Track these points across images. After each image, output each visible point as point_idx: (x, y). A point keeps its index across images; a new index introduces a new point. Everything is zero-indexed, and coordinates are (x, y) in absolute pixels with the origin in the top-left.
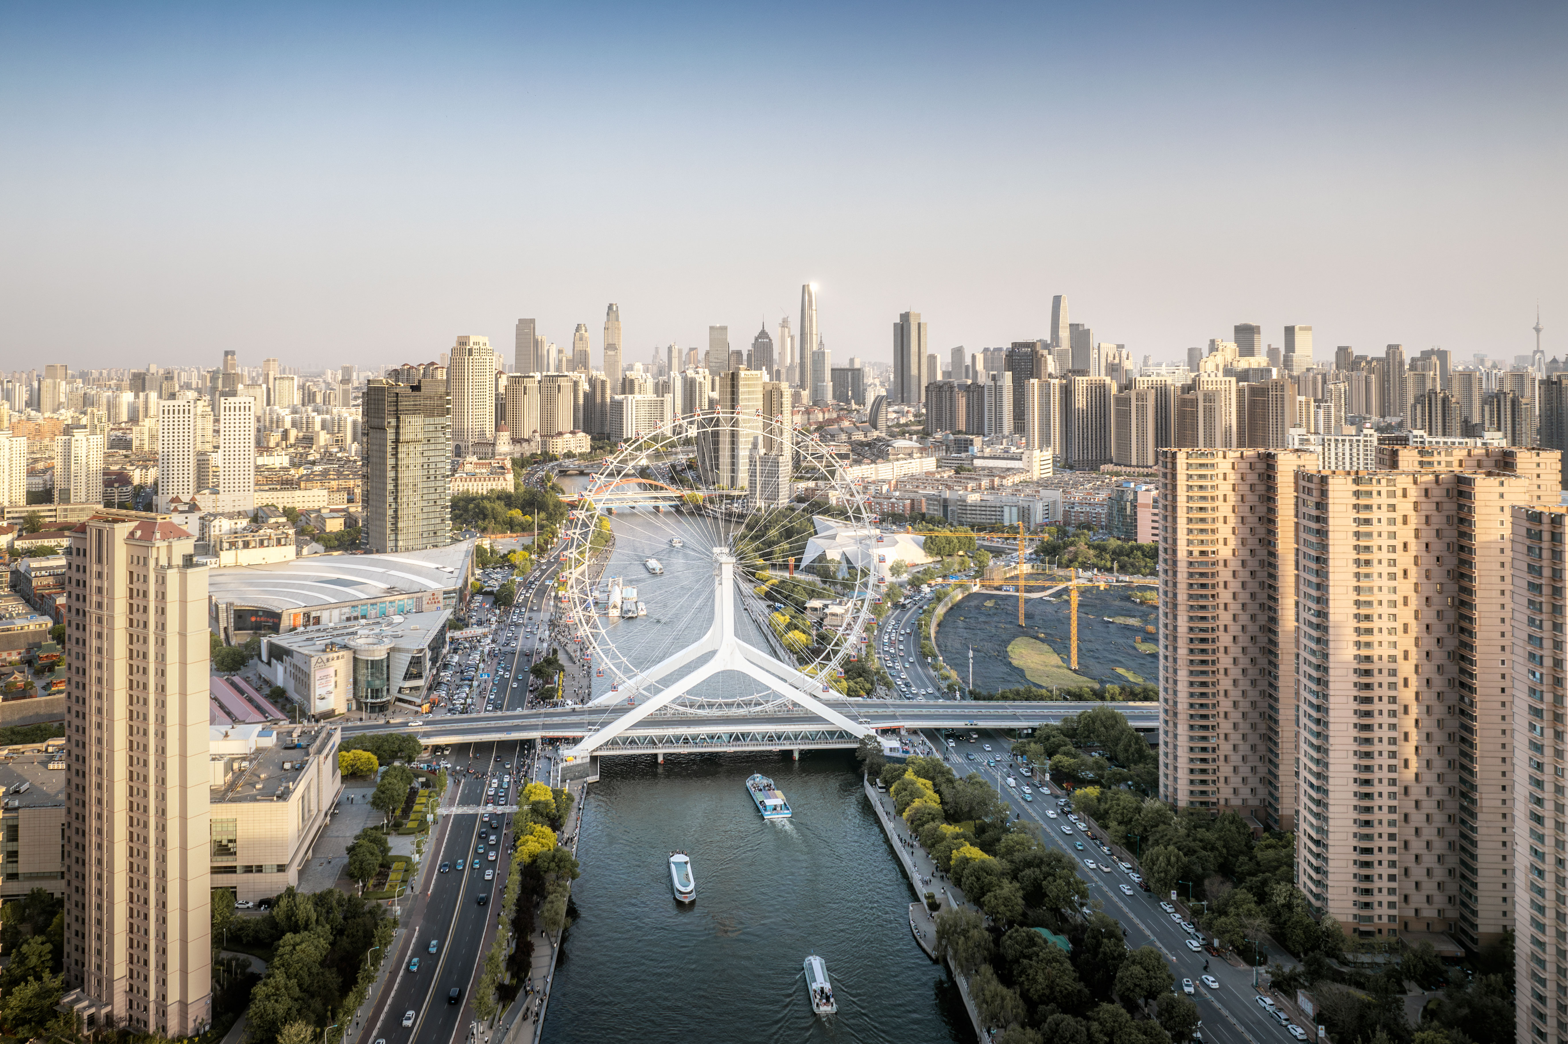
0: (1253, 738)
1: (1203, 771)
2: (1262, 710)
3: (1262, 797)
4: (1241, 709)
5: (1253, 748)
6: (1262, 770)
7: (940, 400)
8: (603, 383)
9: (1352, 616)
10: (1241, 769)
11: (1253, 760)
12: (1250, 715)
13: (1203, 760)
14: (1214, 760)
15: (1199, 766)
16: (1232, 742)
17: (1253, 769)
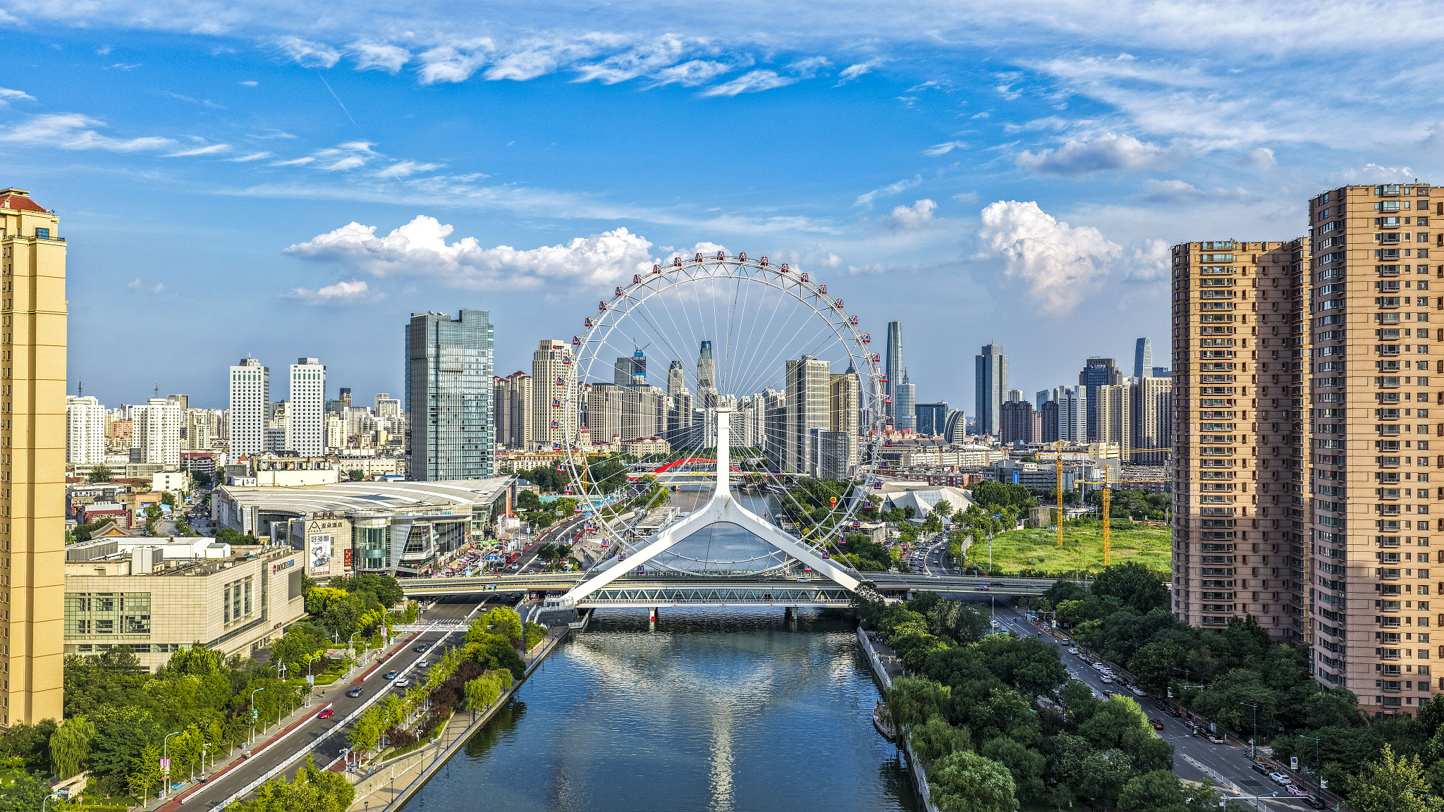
0: (1275, 561)
1: (1218, 595)
2: (1285, 530)
3: (1285, 627)
4: (1261, 529)
5: (1275, 571)
6: (1286, 597)
7: (1016, 417)
8: (686, 398)
9: (1373, 348)
10: (1262, 596)
11: (1275, 585)
12: (1271, 535)
13: (1218, 583)
14: (1230, 583)
15: (1213, 590)
16: (1251, 565)
17: (1276, 596)
